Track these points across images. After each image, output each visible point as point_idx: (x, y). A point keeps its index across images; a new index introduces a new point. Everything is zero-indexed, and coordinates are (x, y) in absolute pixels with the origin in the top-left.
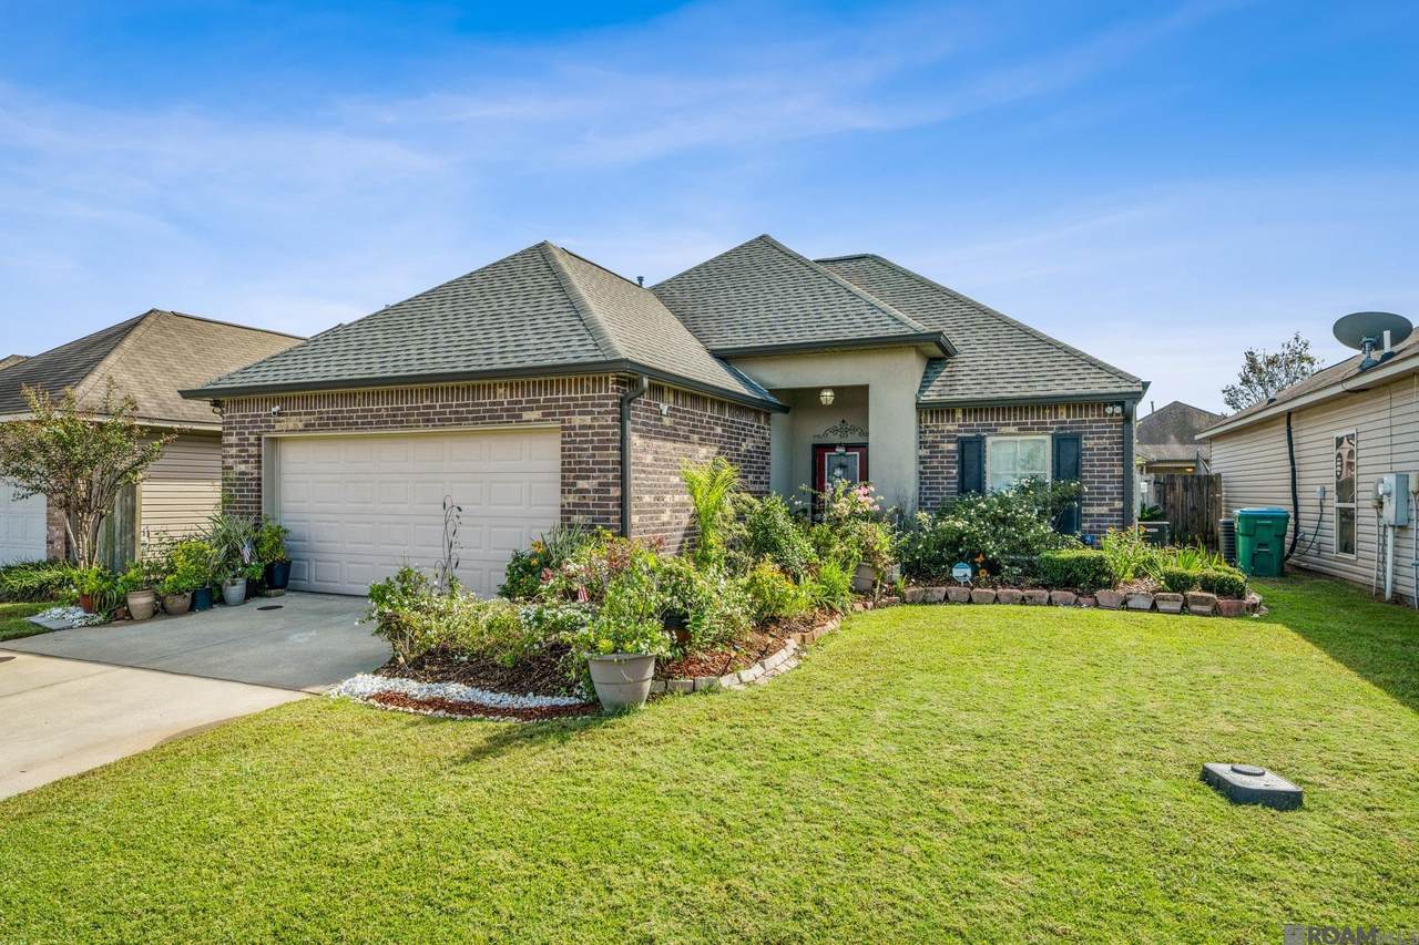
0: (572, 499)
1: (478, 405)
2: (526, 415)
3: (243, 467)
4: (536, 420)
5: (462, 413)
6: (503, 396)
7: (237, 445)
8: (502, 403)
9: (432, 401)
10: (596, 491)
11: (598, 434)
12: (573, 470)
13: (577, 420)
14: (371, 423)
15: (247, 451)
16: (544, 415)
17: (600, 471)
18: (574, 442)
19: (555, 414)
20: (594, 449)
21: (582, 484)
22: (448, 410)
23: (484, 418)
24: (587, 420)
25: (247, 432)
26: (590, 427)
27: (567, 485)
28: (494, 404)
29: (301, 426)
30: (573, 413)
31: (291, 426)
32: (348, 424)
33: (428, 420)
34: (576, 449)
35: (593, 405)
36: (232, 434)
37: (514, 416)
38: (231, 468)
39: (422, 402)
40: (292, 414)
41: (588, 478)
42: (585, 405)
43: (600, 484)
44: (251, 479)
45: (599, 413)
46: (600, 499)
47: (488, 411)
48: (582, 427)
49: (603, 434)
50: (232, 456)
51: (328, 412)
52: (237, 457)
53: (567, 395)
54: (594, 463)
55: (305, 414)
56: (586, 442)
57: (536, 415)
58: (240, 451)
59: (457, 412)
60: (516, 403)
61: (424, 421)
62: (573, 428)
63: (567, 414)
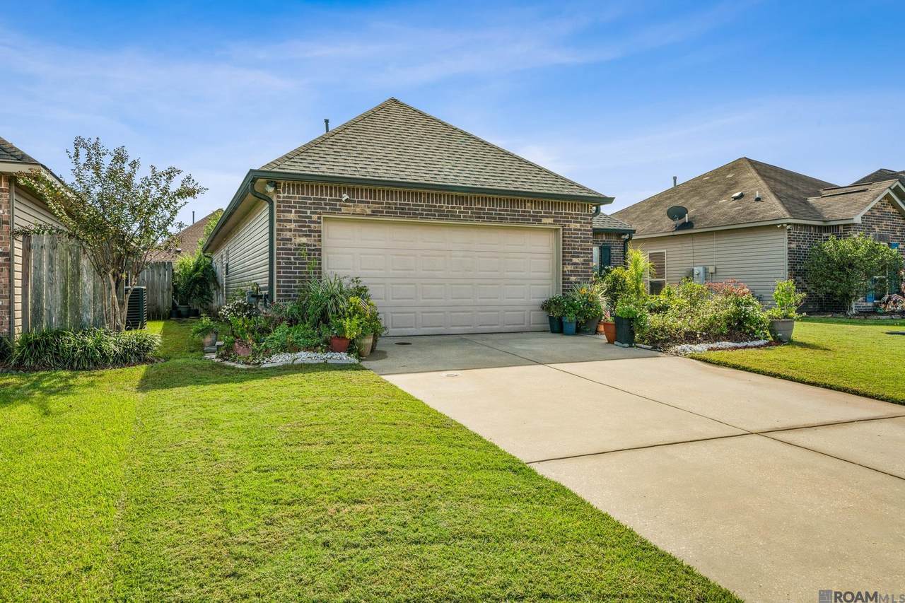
0: (570, 268)
1: (514, 211)
2: (544, 220)
3: (304, 240)
4: (549, 224)
5: (504, 215)
6: (529, 207)
7: (295, 221)
8: (529, 212)
9: (482, 205)
10: (583, 264)
11: (584, 234)
12: (571, 253)
13: (573, 226)
14: (435, 215)
15: (309, 227)
16: (554, 221)
17: (584, 253)
18: (571, 237)
19: (560, 221)
20: (581, 241)
21: (575, 260)
22: (494, 212)
23: (518, 219)
24: (578, 226)
25: (309, 211)
26: (579, 230)
27: (568, 260)
28: (524, 212)
29: (369, 211)
30: (571, 222)
31: (358, 210)
32: (414, 214)
33: (479, 217)
34: (572, 241)
35: (581, 219)
36: (291, 212)
37: (536, 220)
38: (290, 240)
39: (475, 205)
40: (359, 202)
41: (579, 257)
42: (577, 218)
43: (584, 260)
44: (313, 250)
45: (584, 223)
46: (584, 268)
47: (521, 215)
48: (575, 230)
49: (586, 234)
50: (290, 230)
51: (396, 204)
52: (295, 231)
53: (567, 212)
54: (581, 249)
55: (373, 203)
56: (578, 238)
57: (550, 220)
58: (299, 226)
59: (500, 214)
60: (538, 212)
61: (476, 217)
62: (571, 230)
63: (567, 222)
